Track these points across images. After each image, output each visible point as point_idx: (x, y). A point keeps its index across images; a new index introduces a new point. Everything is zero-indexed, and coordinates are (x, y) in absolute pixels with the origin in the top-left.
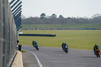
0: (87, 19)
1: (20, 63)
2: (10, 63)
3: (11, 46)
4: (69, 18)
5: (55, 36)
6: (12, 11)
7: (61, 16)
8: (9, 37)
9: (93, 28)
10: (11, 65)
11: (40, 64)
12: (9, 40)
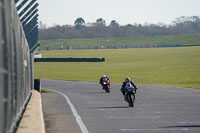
0: (164, 27)
1: (38, 115)
2: (19, 114)
3: (19, 81)
4: (129, 25)
5: (103, 60)
6: (20, 15)
7: (113, 21)
8: (15, 64)
9: (176, 43)
10: (21, 118)
11: (75, 114)
12: (16, 71)
